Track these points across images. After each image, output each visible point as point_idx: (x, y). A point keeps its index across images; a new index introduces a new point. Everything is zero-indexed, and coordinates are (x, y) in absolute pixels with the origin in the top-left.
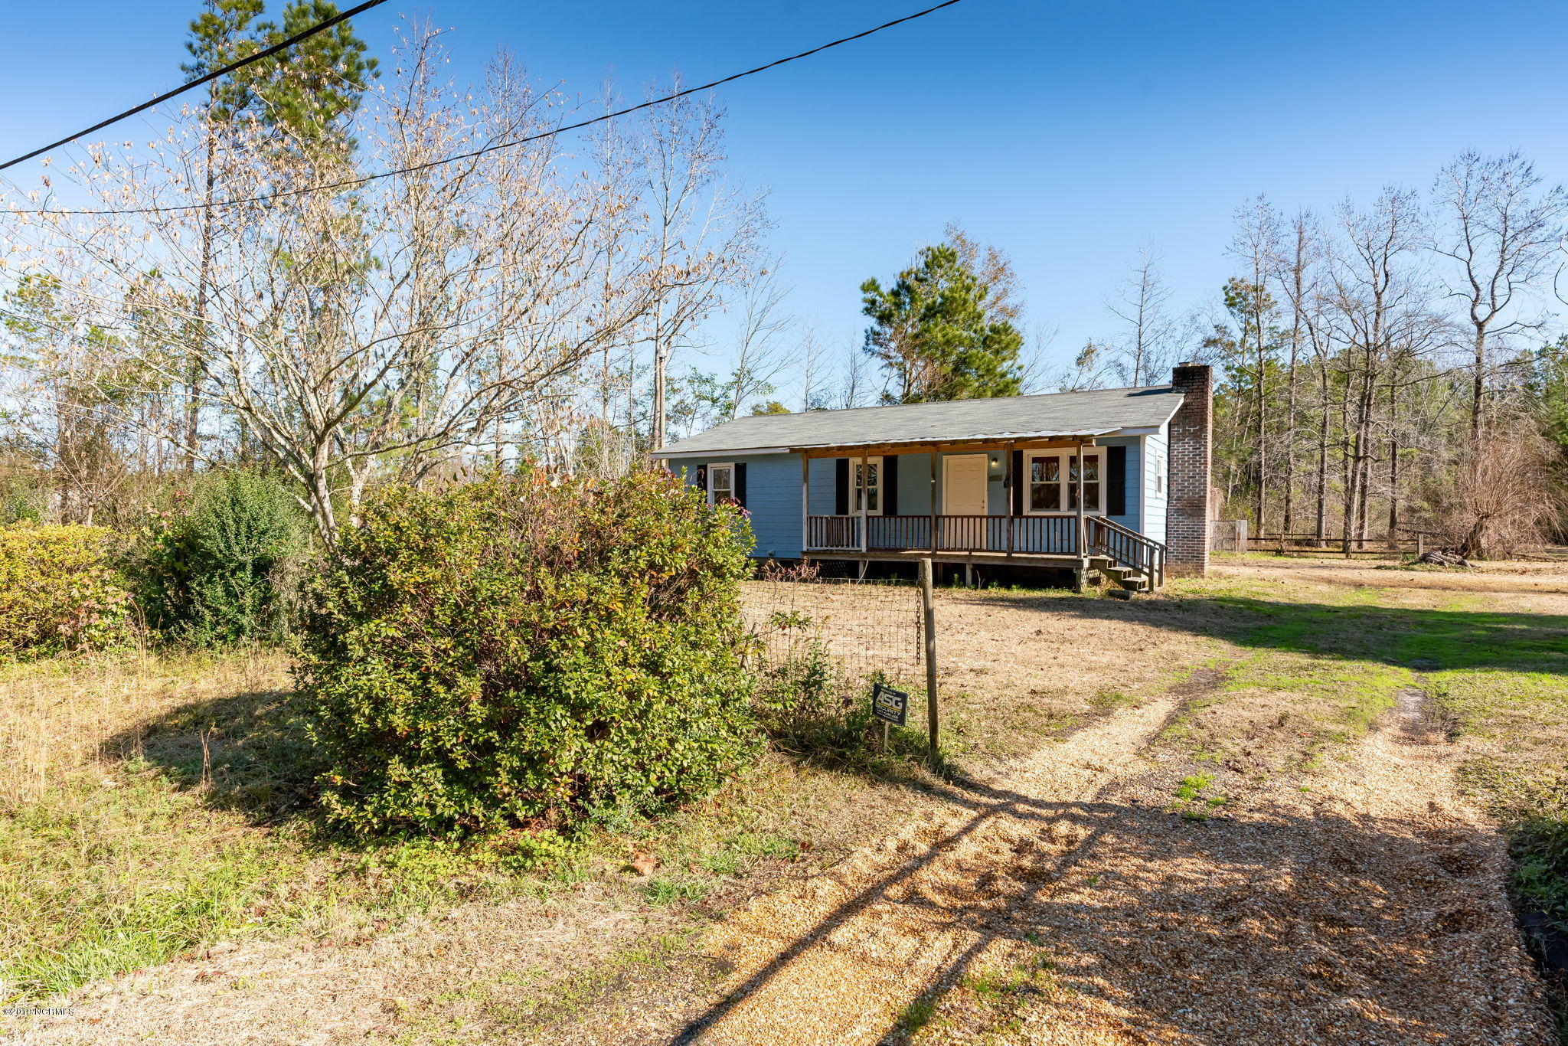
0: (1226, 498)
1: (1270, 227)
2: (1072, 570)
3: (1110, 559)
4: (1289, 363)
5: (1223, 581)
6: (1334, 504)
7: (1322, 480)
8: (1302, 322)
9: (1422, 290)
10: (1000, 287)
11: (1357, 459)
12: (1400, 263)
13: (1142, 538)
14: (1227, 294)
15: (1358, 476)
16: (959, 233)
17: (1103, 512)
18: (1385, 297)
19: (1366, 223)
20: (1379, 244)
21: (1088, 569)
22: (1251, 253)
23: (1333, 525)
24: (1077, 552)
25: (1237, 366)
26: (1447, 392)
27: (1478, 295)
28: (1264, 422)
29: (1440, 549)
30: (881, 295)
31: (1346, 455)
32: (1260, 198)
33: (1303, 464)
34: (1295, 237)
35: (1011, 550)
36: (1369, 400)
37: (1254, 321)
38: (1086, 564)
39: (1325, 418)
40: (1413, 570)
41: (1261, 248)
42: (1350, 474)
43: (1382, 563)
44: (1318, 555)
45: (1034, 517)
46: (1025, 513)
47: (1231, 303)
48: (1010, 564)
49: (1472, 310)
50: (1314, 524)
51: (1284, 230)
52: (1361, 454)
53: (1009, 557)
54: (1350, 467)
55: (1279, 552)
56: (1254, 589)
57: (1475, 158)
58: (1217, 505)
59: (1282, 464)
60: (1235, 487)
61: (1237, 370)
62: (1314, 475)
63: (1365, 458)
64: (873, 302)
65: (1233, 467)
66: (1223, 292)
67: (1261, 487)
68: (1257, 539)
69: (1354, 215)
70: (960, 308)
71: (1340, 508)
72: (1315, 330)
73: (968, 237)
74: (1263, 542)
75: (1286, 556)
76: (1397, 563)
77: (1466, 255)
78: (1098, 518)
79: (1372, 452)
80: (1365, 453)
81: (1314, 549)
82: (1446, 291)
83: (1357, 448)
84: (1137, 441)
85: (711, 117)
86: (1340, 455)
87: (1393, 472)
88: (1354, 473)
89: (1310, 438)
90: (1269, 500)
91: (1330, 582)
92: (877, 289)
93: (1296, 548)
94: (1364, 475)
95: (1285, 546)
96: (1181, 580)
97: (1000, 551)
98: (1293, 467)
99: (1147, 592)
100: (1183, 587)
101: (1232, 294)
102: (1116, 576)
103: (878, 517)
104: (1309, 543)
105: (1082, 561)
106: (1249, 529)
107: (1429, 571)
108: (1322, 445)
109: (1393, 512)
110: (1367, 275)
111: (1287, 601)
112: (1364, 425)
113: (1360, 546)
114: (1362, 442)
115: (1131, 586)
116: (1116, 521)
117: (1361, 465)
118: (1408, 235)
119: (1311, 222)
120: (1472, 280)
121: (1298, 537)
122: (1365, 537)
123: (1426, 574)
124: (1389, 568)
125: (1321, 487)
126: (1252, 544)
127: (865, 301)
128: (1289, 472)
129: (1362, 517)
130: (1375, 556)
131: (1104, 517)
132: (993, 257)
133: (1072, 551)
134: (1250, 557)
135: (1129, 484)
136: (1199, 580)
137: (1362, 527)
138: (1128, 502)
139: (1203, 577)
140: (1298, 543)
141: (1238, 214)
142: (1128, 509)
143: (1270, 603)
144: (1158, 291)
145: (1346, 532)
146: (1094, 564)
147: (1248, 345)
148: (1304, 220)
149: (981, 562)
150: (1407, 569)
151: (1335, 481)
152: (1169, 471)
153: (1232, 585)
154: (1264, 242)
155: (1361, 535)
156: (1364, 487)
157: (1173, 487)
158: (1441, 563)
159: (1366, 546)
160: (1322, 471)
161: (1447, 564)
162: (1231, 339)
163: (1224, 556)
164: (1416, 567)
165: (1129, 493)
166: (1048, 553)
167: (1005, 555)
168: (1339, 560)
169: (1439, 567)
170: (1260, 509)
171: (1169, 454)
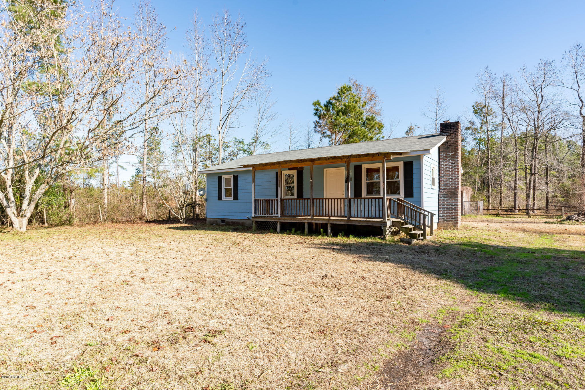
0: (475, 193)
1: (491, 80)
2: (381, 227)
3: (402, 221)
4: (500, 136)
5: (468, 231)
6: (521, 195)
7: (515, 184)
8: (505, 119)
9: (558, 102)
10: (372, 103)
11: (531, 174)
12: (548, 91)
13: (421, 209)
14: (474, 108)
15: (532, 182)
16: (355, 81)
17: (402, 196)
18: (542, 106)
19: (533, 75)
20: (538, 84)
21: (390, 227)
22: (483, 91)
23: (521, 203)
24: (383, 217)
25: (479, 138)
26: (567, 149)
27: (583, 104)
28: (490, 161)
29: (576, 214)
30: (321, 107)
31: (526, 173)
32: (487, 69)
33: (507, 178)
34: (502, 85)
35: (350, 216)
36: (536, 149)
37: (485, 120)
38: (389, 224)
39: (516, 157)
40: (564, 224)
41: (487, 89)
42: (528, 181)
43: (546, 220)
44: (516, 216)
45: (368, 199)
46: (363, 196)
47: (476, 112)
48: (350, 223)
49: (580, 111)
50: (513, 203)
51: (497, 81)
52: (533, 173)
53: (349, 220)
54: (528, 179)
55: (497, 215)
56: (484, 237)
57: (580, 47)
58: (469, 195)
59: (498, 178)
60: (478, 187)
61: (479, 140)
62: (512, 182)
63: (535, 174)
64: (317, 110)
65: (477, 179)
66: (472, 108)
67: (489, 187)
68: (488, 209)
69: (527, 72)
70: (352, 110)
71: (524, 196)
72: (511, 121)
73: (358, 83)
74: (491, 210)
75: (501, 217)
76: (555, 220)
77: (577, 88)
78: (398, 199)
79: (538, 172)
80: (535, 172)
81: (513, 213)
82: (568, 103)
83: (531, 170)
84: (419, 158)
85: (239, 28)
86: (523, 174)
87: (547, 180)
88: (530, 180)
89: (510, 166)
90: (493, 193)
91: (524, 231)
92: (319, 104)
93: (505, 213)
94: (534, 182)
95: (500, 212)
96: (445, 231)
97: (344, 217)
98: (503, 179)
99: (422, 240)
100: (445, 236)
101: (476, 109)
102: (406, 230)
103: (294, 199)
104: (511, 211)
105: (386, 222)
106: (484, 205)
107: (572, 224)
108: (515, 169)
109: (547, 197)
110: (534, 97)
111: (503, 245)
112: (534, 160)
113: (533, 212)
114: (533, 167)
115: (414, 236)
116: (409, 200)
117: (533, 177)
118: (551, 79)
119: (508, 78)
120: (580, 98)
121: (506, 208)
122: (535, 208)
123: (571, 226)
124: (552, 223)
125: (515, 187)
126: (486, 211)
127: (314, 110)
128: (501, 181)
129: (534, 199)
130: (542, 217)
131: (402, 199)
132: (369, 90)
133: (381, 216)
134: (485, 217)
135: (415, 181)
136: (455, 231)
137: (534, 204)
138: (415, 190)
139: (457, 229)
140: (506, 211)
141: (477, 75)
142: (415, 194)
143: (492, 247)
144: (443, 106)
145: (527, 206)
146: (393, 224)
147: (483, 129)
148: (505, 77)
149: (335, 222)
150: (560, 223)
151: (521, 184)
152: (439, 175)
153: (472, 234)
154: (488, 86)
155: (533, 207)
156: (534, 187)
157: (442, 183)
158: (578, 221)
159: (536, 212)
160: (516, 180)
161: (580, 221)
162: (476, 127)
163: (473, 217)
164: (565, 222)
165: (415, 186)
166: (368, 218)
167: (346, 219)
168: (525, 219)
169: (577, 223)
170: (489, 197)
171: (439, 167)
